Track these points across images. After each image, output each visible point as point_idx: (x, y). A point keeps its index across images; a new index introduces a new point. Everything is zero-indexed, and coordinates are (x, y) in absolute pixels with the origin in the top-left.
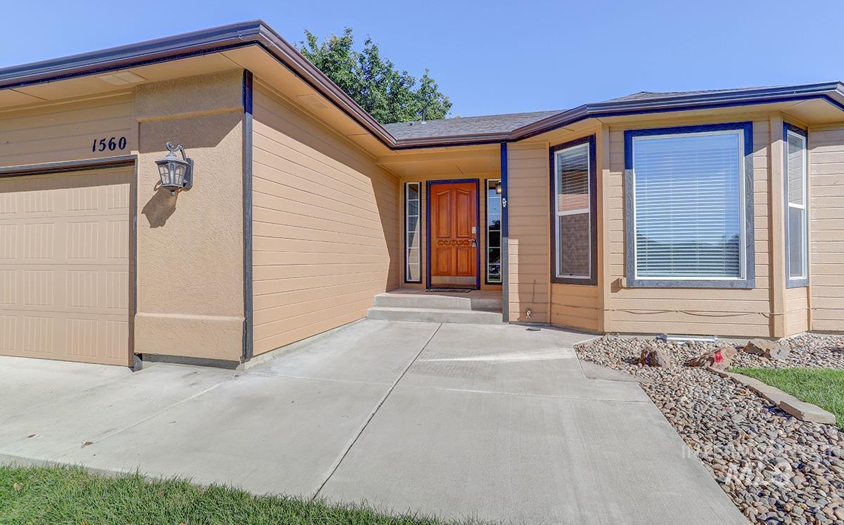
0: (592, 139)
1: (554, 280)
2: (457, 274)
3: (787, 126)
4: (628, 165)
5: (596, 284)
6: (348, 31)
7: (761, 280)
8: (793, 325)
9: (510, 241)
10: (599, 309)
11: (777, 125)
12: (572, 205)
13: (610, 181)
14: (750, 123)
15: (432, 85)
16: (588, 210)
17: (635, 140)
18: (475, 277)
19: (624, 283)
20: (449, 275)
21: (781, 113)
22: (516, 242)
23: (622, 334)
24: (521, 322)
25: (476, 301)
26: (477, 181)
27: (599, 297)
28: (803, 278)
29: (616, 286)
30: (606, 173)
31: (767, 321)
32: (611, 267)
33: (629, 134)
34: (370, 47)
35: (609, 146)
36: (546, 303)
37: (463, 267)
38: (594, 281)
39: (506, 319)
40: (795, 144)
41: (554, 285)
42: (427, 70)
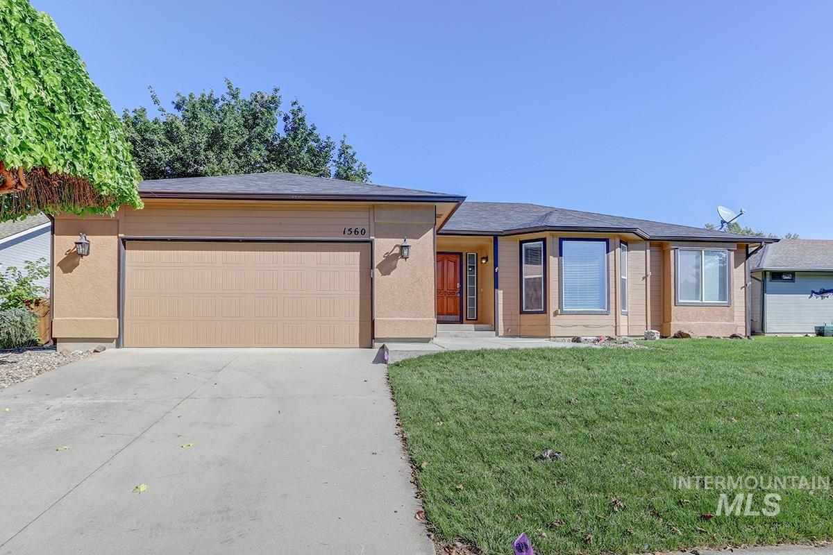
0: (544, 240)
1: (522, 312)
2: (448, 314)
3: (621, 242)
4: (561, 255)
5: (546, 313)
6: (276, 90)
7: (612, 311)
8: (623, 332)
9: (499, 291)
10: (548, 325)
11: (618, 241)
12: (532, 272)
13: (553, 261)
14: (608, 239)
15: (350, 151)
16: (542, 276)
17: (564, 243)
18: (459, 316)
19: (559, 313)
20: (443, 315)
21: (619, 236)
22: (502, 292)
23: (558, 337)
24: (505, 336)
25: (477, 325)
26: (460, 254)
27: (548, 320)
28: (626, 311)
29: (556, 314)
30: (551, 257)
31: (614, 329)
32: (553, 305)
33: (561, 240)
34: (295, 108)
35: (552, 244)
36: (517, 325)
37: (451, 309)
38: (545, 312)
39: (497, 335)
40: (623, 250)
41: (522, 315)
42: (345, 136)
